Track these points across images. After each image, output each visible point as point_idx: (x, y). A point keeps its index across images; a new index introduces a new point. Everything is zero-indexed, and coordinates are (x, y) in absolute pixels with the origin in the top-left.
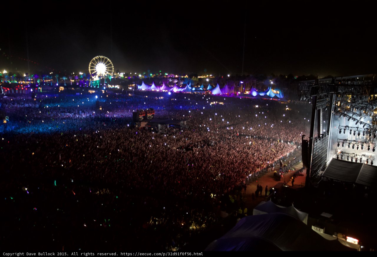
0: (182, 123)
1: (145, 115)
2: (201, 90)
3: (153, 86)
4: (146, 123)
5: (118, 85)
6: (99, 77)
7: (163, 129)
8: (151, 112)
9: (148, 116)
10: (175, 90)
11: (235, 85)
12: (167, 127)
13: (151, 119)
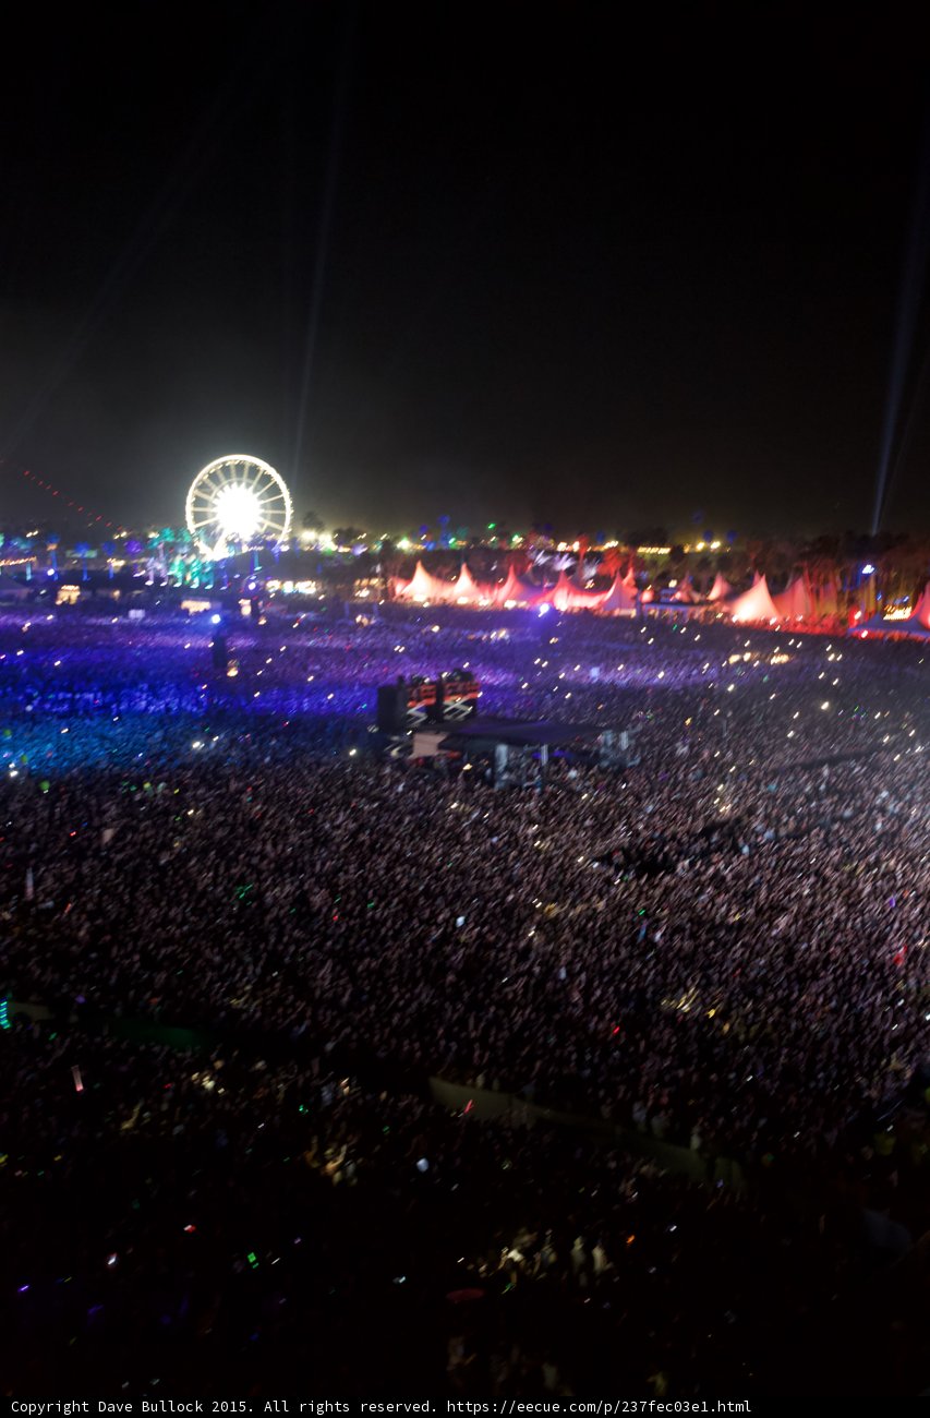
0: (605, 743)
1: (433, 701)
2: (679, 603)
3: (465, 582)
4: (439, 739)
5: (312, 579)
6: (230, 543)
7: (518, 766)
8: (460, 688)
9: (447, 706)
10: (564, 601)
11: (838, 578)
12: (536, 758)
13: (459, 722)
